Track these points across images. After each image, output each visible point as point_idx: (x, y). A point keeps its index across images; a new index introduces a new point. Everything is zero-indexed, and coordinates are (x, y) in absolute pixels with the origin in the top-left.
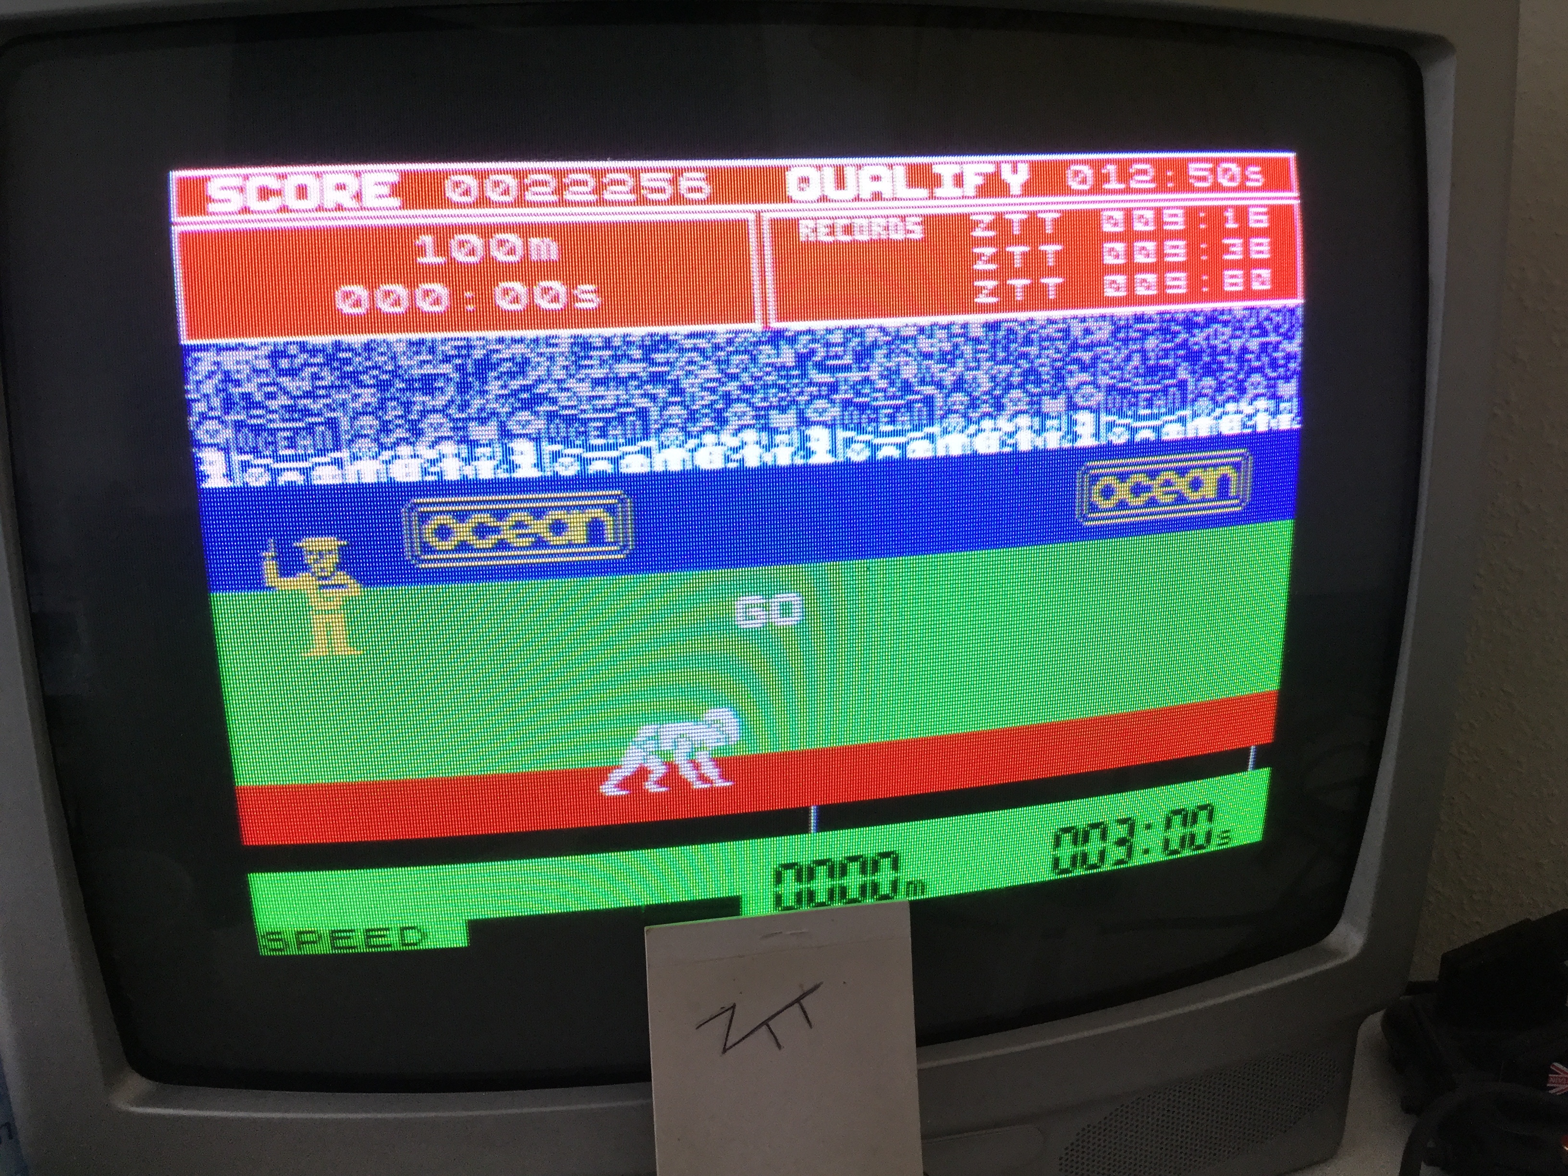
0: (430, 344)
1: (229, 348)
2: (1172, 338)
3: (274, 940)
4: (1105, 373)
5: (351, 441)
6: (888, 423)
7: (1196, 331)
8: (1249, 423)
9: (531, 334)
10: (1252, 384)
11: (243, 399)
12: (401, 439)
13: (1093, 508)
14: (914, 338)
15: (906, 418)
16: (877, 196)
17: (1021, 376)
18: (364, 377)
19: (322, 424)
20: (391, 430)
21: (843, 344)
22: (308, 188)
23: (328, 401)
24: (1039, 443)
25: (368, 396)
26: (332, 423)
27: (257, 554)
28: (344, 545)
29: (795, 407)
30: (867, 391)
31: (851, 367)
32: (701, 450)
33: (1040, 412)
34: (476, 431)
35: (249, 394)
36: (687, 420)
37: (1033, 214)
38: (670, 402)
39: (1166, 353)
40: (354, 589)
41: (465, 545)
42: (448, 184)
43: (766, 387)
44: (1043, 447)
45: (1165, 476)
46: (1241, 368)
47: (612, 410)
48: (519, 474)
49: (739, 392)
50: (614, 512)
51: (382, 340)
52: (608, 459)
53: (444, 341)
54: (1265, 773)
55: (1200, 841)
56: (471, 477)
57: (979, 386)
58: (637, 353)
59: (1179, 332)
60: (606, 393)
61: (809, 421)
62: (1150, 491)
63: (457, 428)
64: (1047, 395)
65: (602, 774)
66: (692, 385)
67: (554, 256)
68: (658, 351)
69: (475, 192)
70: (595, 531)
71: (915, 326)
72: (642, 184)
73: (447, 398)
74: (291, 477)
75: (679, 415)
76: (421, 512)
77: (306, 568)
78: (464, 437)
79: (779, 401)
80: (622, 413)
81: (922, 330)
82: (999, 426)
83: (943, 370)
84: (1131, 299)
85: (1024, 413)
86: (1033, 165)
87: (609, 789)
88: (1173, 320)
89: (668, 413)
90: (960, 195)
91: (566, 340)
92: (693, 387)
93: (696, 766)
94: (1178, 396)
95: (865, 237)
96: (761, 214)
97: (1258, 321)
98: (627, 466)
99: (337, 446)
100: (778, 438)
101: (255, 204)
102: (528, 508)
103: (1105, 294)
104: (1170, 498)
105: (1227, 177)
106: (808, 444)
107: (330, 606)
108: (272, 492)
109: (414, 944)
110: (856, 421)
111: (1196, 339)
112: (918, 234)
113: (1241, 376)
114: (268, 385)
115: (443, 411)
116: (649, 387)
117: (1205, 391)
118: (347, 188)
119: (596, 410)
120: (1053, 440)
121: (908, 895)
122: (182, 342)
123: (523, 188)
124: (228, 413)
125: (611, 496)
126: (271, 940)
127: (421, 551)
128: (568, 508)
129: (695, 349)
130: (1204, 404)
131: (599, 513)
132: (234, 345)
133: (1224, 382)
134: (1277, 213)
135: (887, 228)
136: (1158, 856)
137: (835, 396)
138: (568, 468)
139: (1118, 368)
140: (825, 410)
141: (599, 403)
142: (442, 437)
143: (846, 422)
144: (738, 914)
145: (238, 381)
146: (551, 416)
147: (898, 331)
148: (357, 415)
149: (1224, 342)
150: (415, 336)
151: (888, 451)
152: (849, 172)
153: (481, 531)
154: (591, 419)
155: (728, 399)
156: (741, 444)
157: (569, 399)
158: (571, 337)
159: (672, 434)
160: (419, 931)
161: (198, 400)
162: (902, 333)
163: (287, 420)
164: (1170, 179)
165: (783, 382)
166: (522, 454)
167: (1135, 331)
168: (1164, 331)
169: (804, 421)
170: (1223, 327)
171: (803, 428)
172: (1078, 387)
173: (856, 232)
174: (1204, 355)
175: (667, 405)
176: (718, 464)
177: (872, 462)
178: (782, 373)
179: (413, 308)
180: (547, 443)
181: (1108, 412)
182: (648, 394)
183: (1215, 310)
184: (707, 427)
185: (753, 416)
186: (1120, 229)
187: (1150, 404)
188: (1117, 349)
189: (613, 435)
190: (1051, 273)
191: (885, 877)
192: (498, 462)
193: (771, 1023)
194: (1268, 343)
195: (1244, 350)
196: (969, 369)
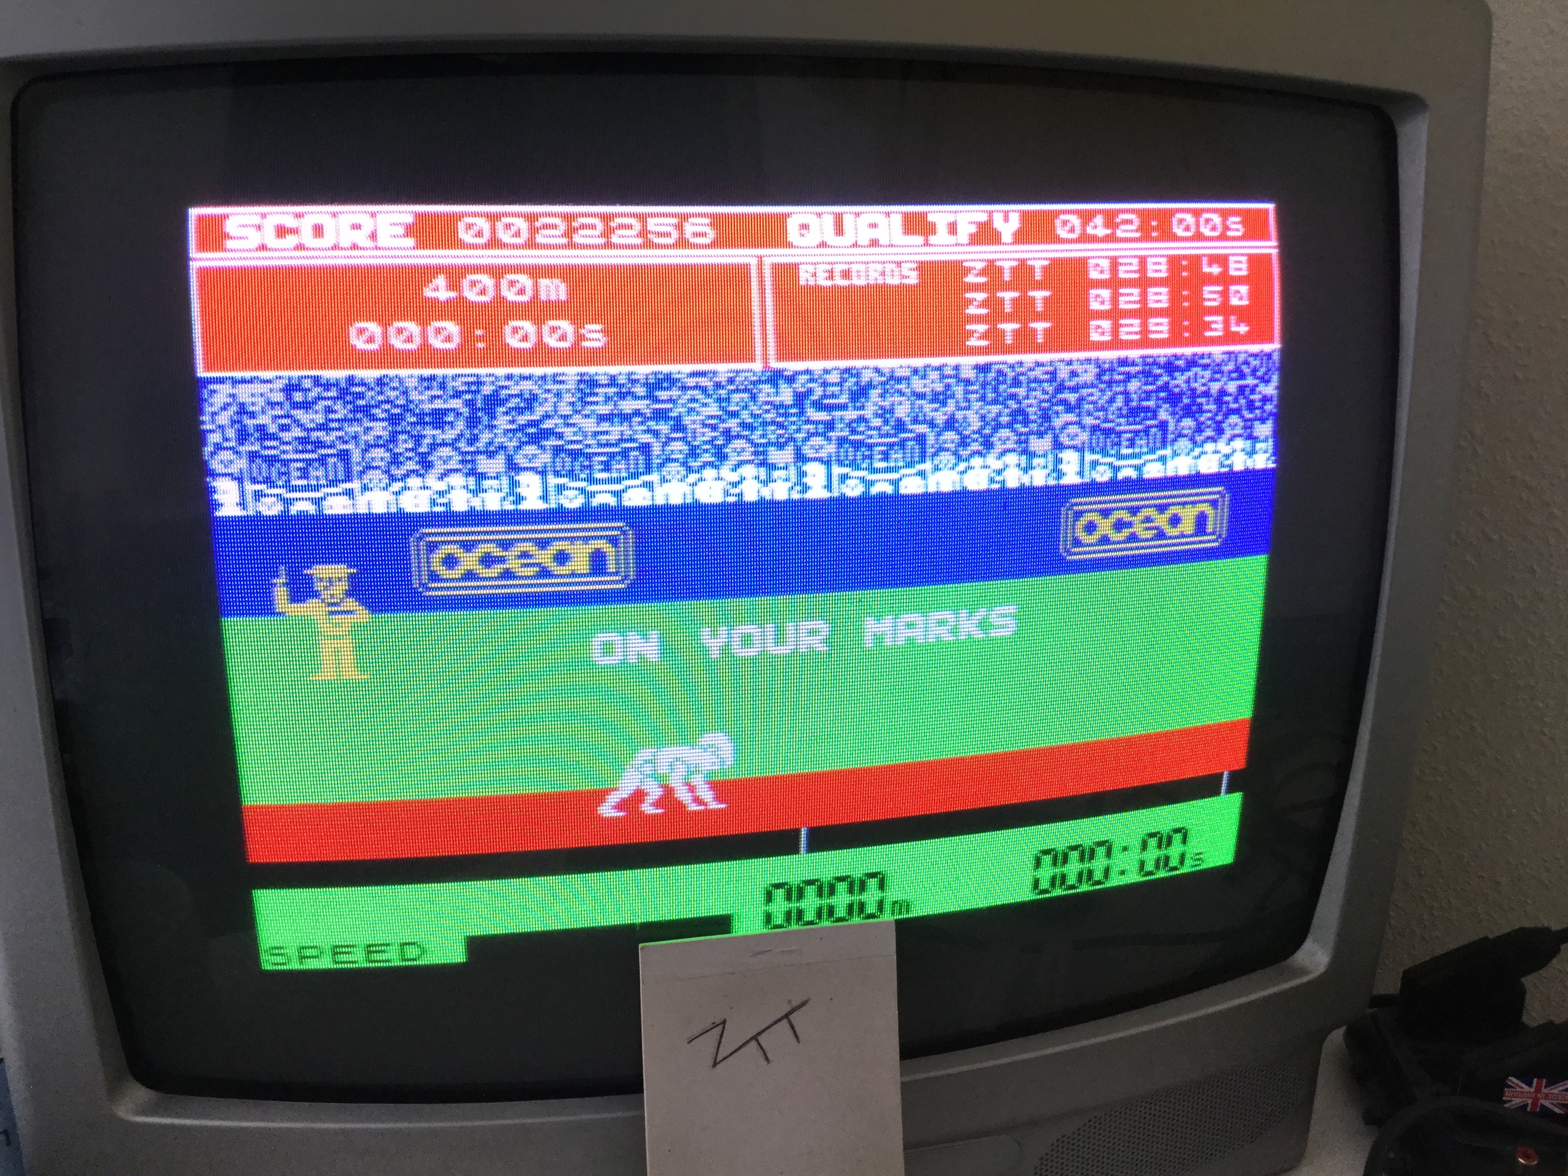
0: (441, 380)
1: (244, 381)
2: (1154, 380)
3: (276, 955)
4: (1089, 414)
5: (362, 473)
6: (881, 460)
7: (1177, 374)
8: (1227, 462)
9: (538, 371)
10: (1230, 425)
11: (258, 431)
12: (411, 471)
13: (1077, 542)
14: (907, 379)
15: (899, 455)
16: (874, 243)
17: (1010, 416)
18: (375, 411)
19: (334, 455)
20: (401, 463)
21: (841, 384)
22: (324, 228)
23: (341, 434)
24: (1026, 480)
25: (380, 429)
26: (344, 455)
27: (268, 580)
28: (354, 573)
29: (792, 443)
30: (862, 429)
31: (847, 407)
32: (701, 484)
33: (1027, 451)
34: (484, 464)
35: (264, 426)
36: (688, 456)
37: (1023, 261)
38: (672, 438)
39: (1148, 395)
40: (363, 615)
41: (472, 574)
42: (461, 226)
43: (765, 424)
44: (1030, 484)
45: (1146, 512)
46: (1219, 409)
47: (616, 445)
48: (524, 506)
49: (739, 429)
50: (616, 544)
51: (395, 375)
52: (612, 492)
53: (455, 377)
54: (1237, 798)
55: (1174, 862)
56: (478, 508)
57: (969, 425)
58: (640, 391)
59: (1160, 375)
60: (610, 429)
61: (806, 458)
62: (1131, 527)
63: (466, 461)
64: (1035, 434)
65: (600, 796)
66: (694, 422)
67: (563, 297)
68: (663, 389)
69: (487, 234)
70: (598, 562)
71: (908, 367)
72: (649, 228)
73: (457, 431)
74: (303, 506)
75: (681, 451)
76: (429, 541)
77: (316, 595)
78: (472, 469)
79: (777, 438)
80: (625, 448)
81: (915, 371)
82: (988, 464)
83: (936, 410)
84: (1116, 343)
85: (1012, 451)
86: (1024, 215)
87: (607, 810)
88: (1155, 363)
89: (670, 448)
90: (954, 243)
91: (573, 378)
92: (694, 423)
93: (692, 789)
94: (1159, 436)
95: (862, 282)
96: (763, 259)
97: (1236, 365)
98: (630, 499)
99: (349, 477)
100: (776, 474)
101: (272, 241)
102: (533, 539)
103: (1091, 339)
104: (1150, 534)
105: (1209, 227)
106: (805, 480)
107: (338, 631)
108: (284, 519)
109: (415, 960)
110: (850, 458)
111: (1176, 382)
112: (913, 279)
113: (1219, 418)
114: (281, 417)
115: (453, 444)
116: (652, 424)
117: (1185, 432)
118: (362, 227)
119: (600, 445)
120: (1039, 478)
121: (893, 914)
122: (199, 375)
123: (533, 231)
124: (243, 444)
125: (613, 529)
126: (274, 955)
127: (429, 579)
128: (572, 539)
129: (696, 387)
130: (1184, 444)
131: (603, 545)
132: (249, 378)
133: (1203, 423)
134: (1257, 262)
135: (883, 274)
136: (1133, 877)
137: (831, 434)
138: (572, 501)
139: (1103, 409)
140: (821, 447)
141: (603, 438)
142: (451, 470)
143: (842, 458)
144: (729, 932)
145: (253, 412)
146: (557, 451)
147: (893, 372)
148: (368, 447)
149: (1204, 385)
150: (427, 372)
151: (882, 487)
152: (848, 221)
153: (487, 560)
154: (596, 454)
155: (728, 435)
156: (740, 479)
157: (575, 434)
158: (578, 374)
159: (673, 467)
160: (419, 946)
161: (213, 431)
162: (899, 373)
163: (302, 452)
164: (1154, 229)
165: (781, 419)
166: (528, 486)
167: (1119, 374)
168: (1146, 374)
169: (800, 458)
170: (1202, 370)
171: (800, 464)
172: (1063, 428)
173: (853, 277)
174: (1184, 397)
175: (669, 440)
176: (717, 498)
177: (865, 498)
178: (782, 411)
179: (425, 345)
180: (553, 476)
181: (1092, 450)
182: (651, 430)
183: (1195, 355)
184: (707, 462)
185: (752, 452)
186: (1106, 276)
187: (1132, 445)
188: (1101, 391)
189: (616, 469)
190: (1039, 317)
191: (871, 897)
192: (505, 495)
193: (759, 1038)
194: (1247, 386)
195: (1223, 392)
196: (959, 408)
